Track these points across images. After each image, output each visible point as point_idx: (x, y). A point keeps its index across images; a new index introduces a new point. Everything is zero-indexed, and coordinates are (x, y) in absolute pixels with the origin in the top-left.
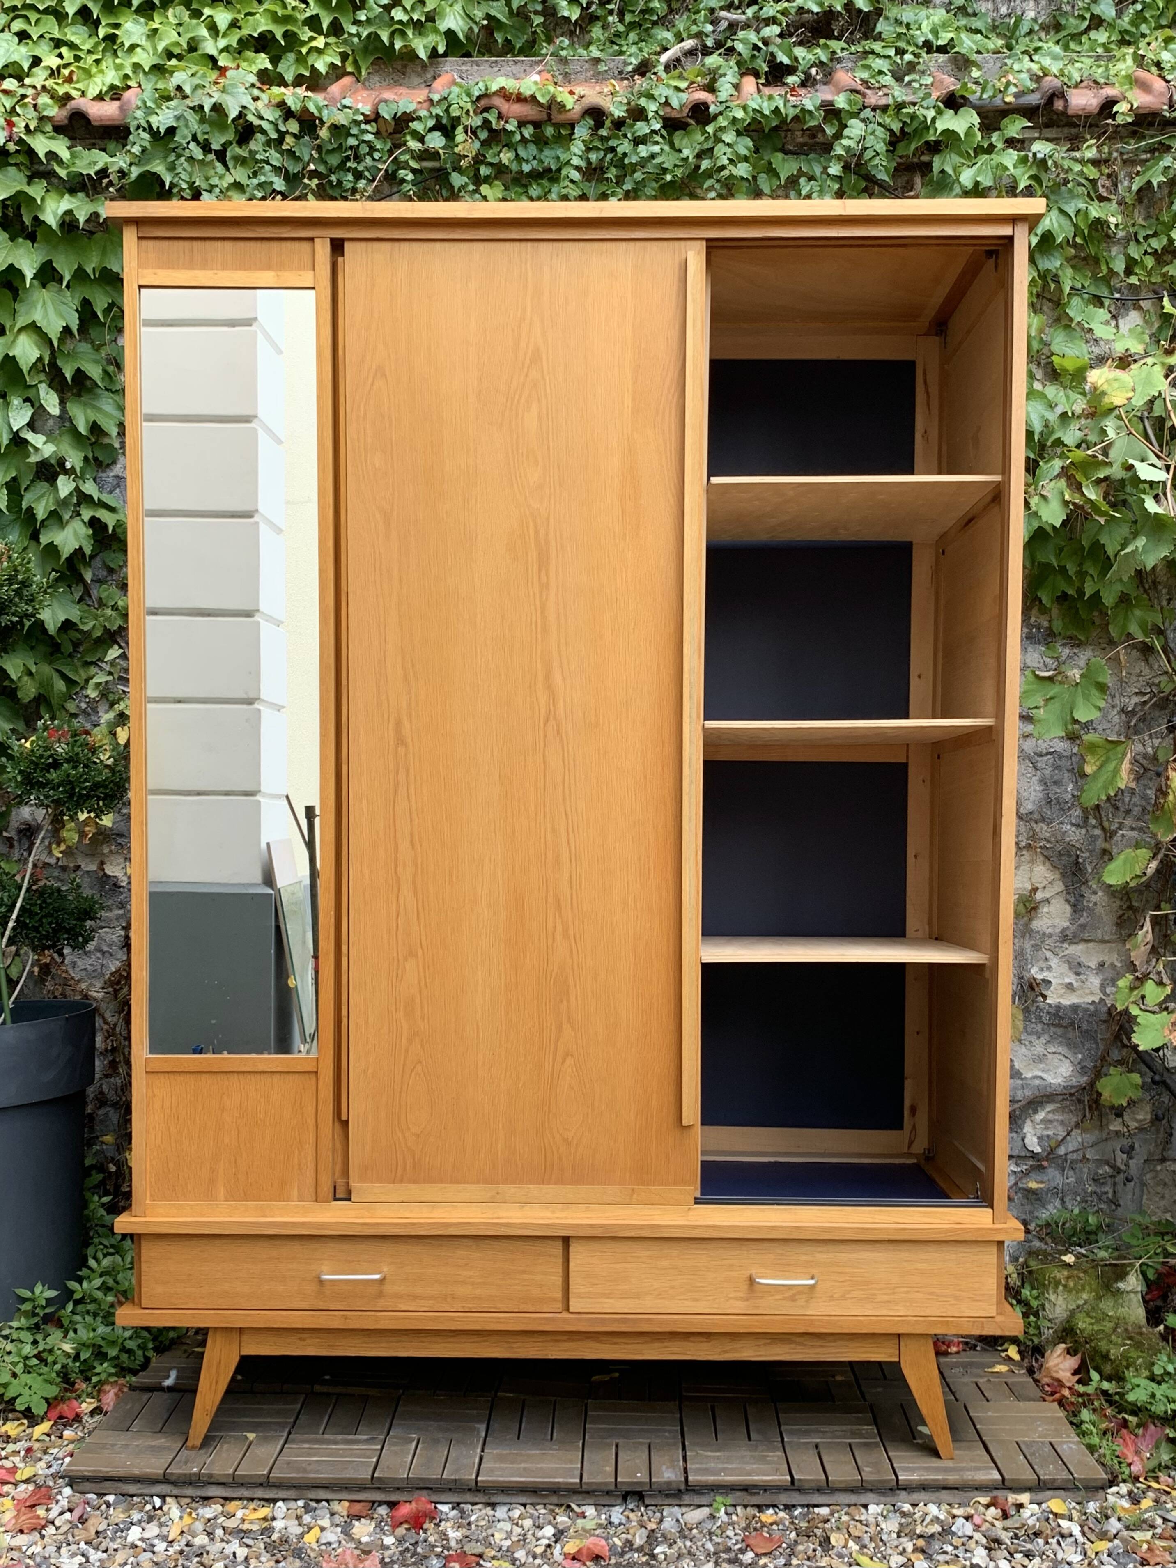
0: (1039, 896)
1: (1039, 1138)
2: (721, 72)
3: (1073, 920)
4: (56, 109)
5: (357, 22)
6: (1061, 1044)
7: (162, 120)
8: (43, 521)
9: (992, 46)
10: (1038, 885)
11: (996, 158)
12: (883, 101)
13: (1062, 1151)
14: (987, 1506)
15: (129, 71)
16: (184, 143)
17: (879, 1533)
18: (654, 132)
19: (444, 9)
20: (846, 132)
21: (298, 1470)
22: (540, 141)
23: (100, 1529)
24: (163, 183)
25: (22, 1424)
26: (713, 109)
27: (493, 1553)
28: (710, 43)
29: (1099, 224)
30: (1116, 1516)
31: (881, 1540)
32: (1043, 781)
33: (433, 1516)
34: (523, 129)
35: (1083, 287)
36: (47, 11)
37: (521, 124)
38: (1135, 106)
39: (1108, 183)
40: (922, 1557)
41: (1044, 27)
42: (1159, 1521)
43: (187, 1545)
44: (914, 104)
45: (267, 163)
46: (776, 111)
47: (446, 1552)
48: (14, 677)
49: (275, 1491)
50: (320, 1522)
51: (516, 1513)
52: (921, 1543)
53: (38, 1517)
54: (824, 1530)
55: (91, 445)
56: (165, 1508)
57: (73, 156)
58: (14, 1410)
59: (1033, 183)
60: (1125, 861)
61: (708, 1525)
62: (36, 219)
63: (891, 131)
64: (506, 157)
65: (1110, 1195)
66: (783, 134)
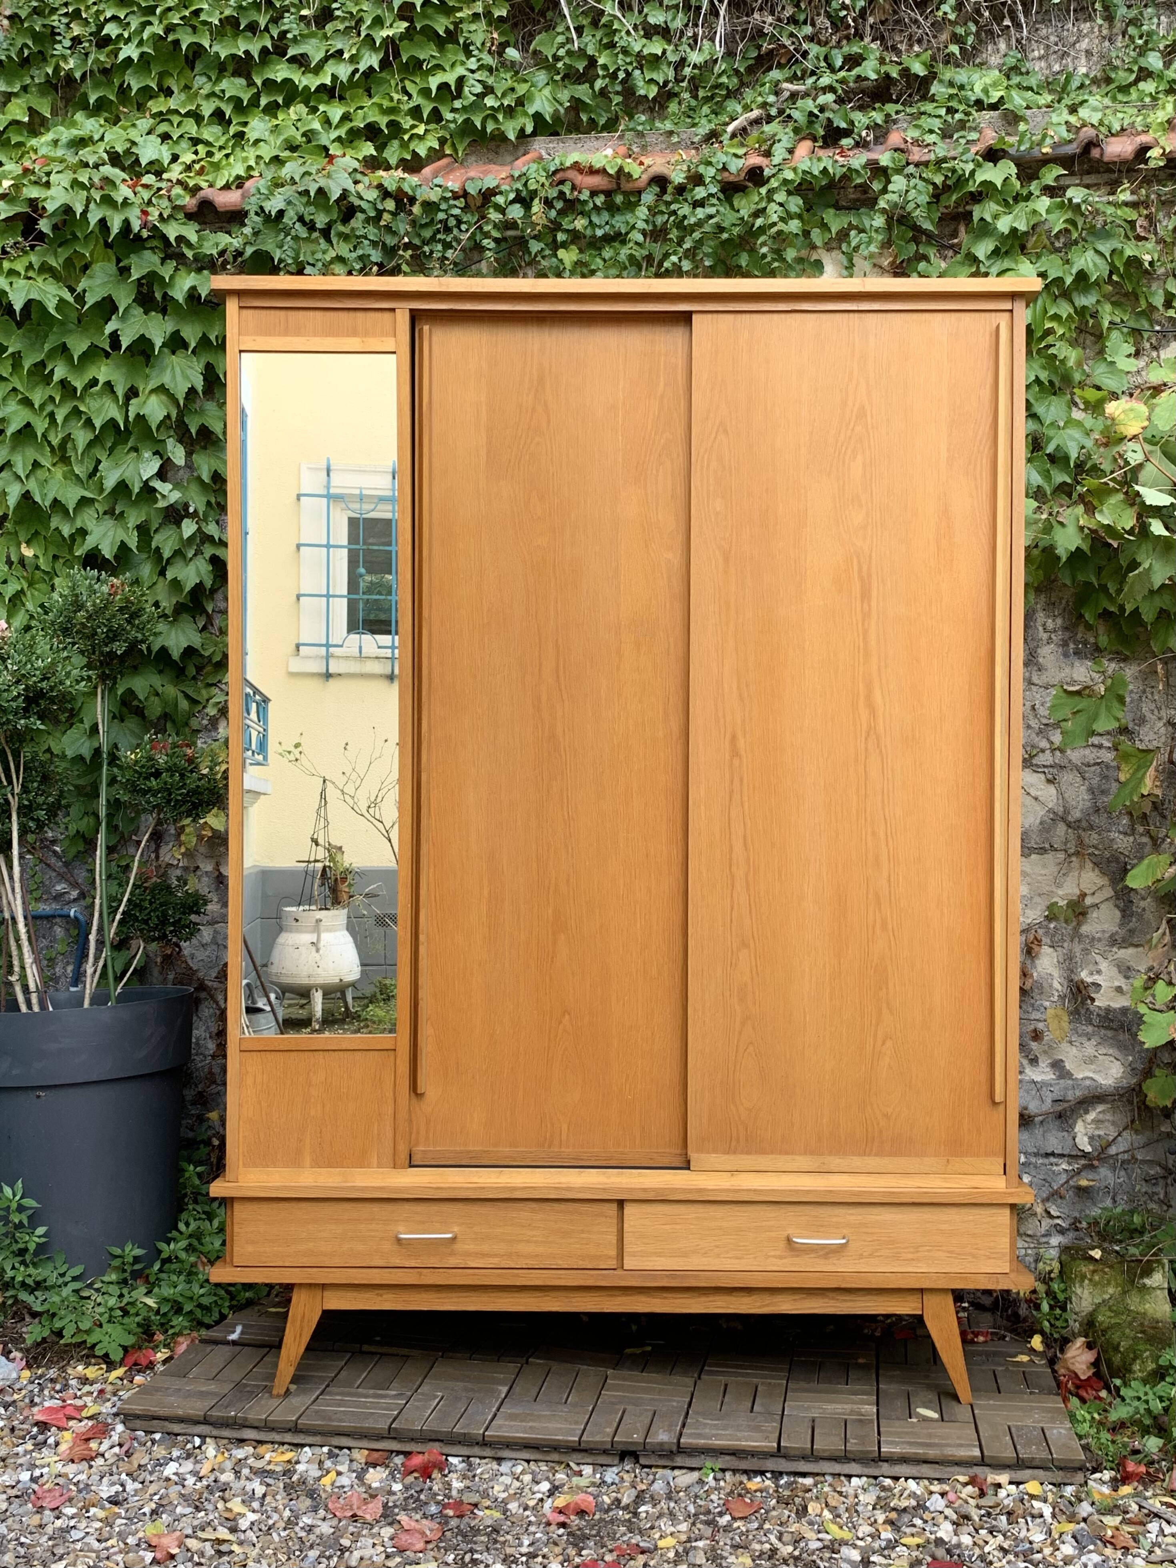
0: (1088, 901)
1: (1090, 1138)
2: (777, 138)
3: (1121, 925)
4: (188, 198)
5: (453, 110)
6: (1111, 1046)
7: (273, 205)
8: (168, 560)
9: (1043, 102)
10: (1087, 892)
11: (1031, 205)
12: (925, 158)
13: (1113, 1150)
14: (966, 1484)
15: (252, 163)
16: (290, 223)
17: (857, 1504)
18: (711, 195)
19: (533, 94)
20: (890, 187)
21: (323, 1418)
22: (611, 208)
23: (142, 1463)
24: (272, 259)
25: (101, 1369)
26: (767, 172)
27: (488, 1503)
28: (773, 112)
29: (1134, 262)
30: (1090, 1500)
31: (856, 1511)
32: (1091, 790)
33: (442, 1466)
34: (595, 198)
35: (1122, 321)
36: (188, 114)
37: (594, 193)
38: (1168, 151)
39: (1145, 224)
40: (889, 1528)
41: (1095, 81)
42: (1135, 1507)
43: (215, 1481)
44: (955, 159)
45: (366, 238)
46: (825, 171)
47: (446, 1501)
48: (141, 697)
49: (302, 1436)
50: (340, 1468)
51: (519, 1469)
52: (893, 1515)
53: (90, 1449)
54: (803, 1499)
55: (214, 491)
56: (203, 1448)
57: (200, 239)
58: (95, 1356)
59: (1070, 227)
60: (1149, 866)
61: (696, 1489)
62: (165, 295)
63: (934, 184)
64: (580, 223)
65: (1162, 1196)
66: (836, 191)
